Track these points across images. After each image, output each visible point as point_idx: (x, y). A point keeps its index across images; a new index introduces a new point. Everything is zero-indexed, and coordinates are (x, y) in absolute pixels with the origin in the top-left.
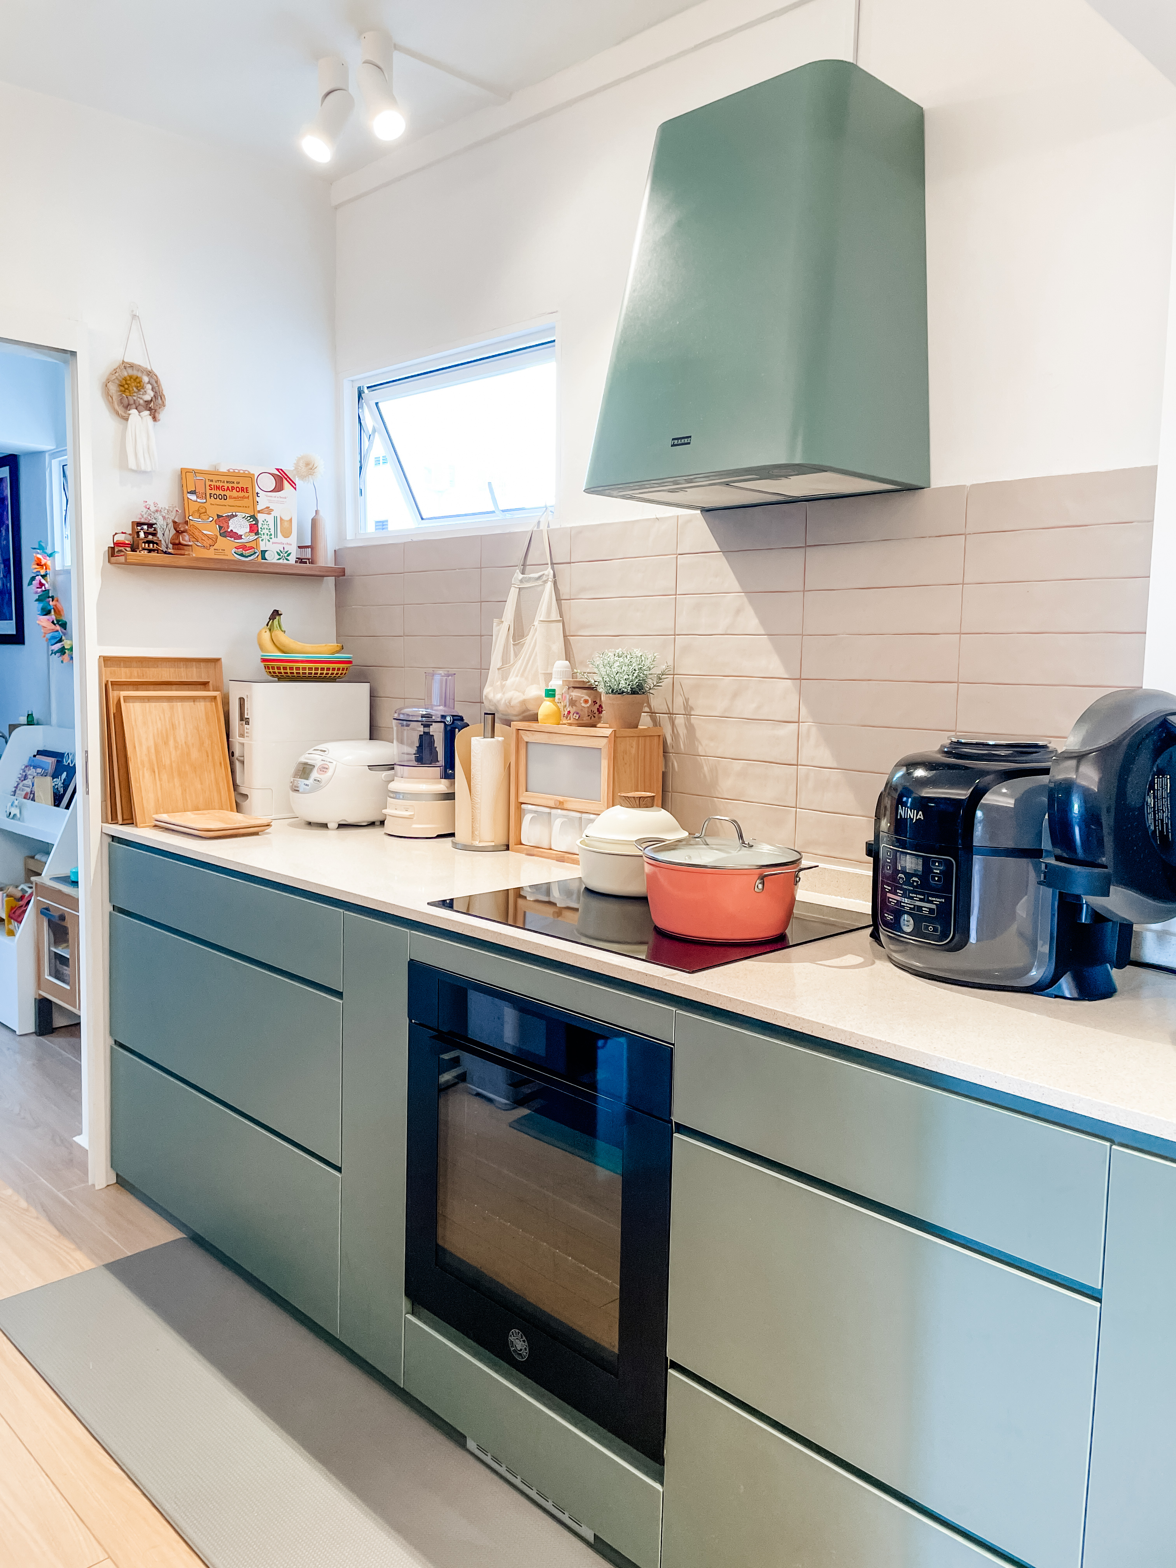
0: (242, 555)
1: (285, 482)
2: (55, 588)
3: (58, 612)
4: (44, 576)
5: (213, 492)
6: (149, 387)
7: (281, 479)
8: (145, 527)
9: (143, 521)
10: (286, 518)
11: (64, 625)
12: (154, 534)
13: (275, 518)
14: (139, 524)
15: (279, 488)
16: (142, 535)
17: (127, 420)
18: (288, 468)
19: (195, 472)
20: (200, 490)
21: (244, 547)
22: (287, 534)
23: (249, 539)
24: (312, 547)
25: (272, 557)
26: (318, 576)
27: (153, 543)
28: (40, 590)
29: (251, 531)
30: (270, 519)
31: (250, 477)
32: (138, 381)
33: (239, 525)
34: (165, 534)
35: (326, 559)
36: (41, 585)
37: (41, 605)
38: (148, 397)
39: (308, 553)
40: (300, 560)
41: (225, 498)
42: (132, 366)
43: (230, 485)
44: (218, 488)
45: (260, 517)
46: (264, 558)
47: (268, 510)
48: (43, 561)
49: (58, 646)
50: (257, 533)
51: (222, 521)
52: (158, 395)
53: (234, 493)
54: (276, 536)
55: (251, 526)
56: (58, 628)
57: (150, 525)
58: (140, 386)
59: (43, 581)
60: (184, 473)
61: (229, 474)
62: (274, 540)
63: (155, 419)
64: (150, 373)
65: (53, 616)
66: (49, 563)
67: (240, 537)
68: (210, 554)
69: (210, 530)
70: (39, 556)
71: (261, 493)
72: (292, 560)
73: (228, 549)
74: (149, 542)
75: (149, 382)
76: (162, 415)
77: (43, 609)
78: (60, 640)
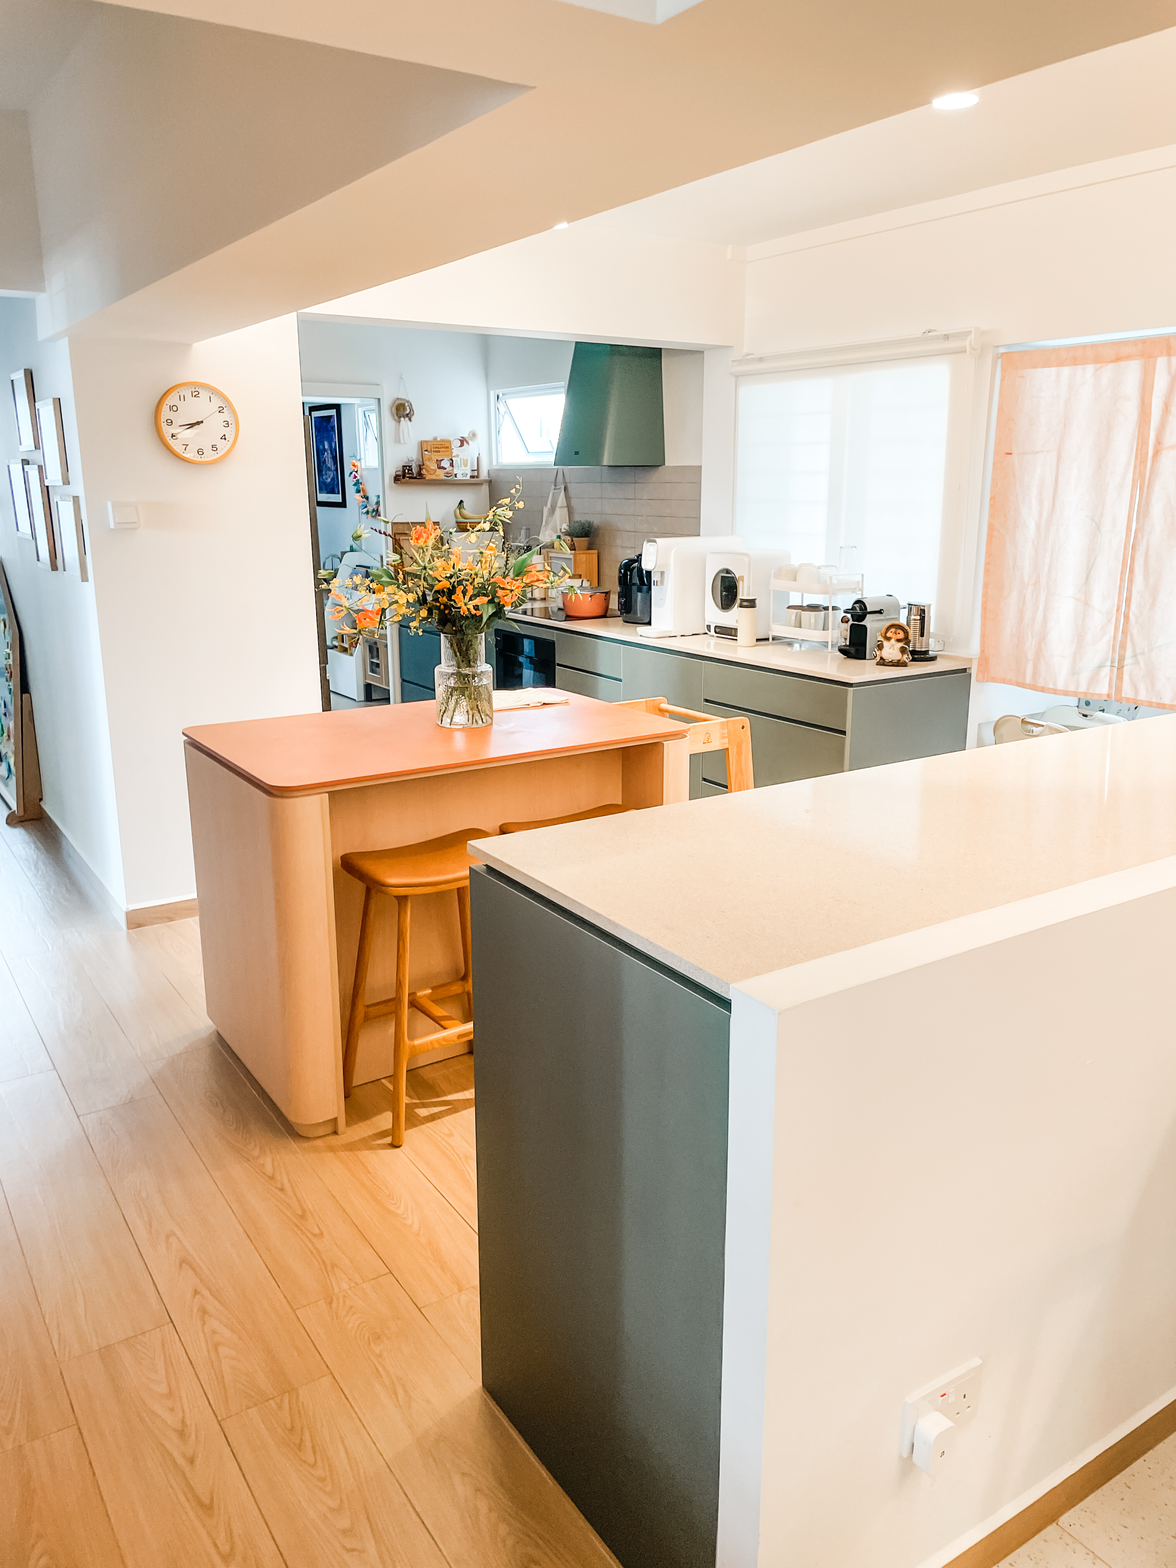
0: (446, 476)
1: (464, 442)
2: (361, 477)
3: (364, 491)
4: (356, 472)
5: (434, 450)
6: (408, 408)
7: (463, 441)
8: (408, 468)
9: (406, 465)
10: (465, 459)
11: (367, 498)
12: (411, 470)
13: (461, 459)
14: (406, 466)
15: (462, 445)
16: (407, 471)
17: (400, 422)
18: (465, 435)
19: (427, 442)
20: (429, 449)
21: (447, 473)
22: (466, 465)
23: (449, 469)
24: (478, 470)
25: (459, 477)
26: (480, 484)
27: (411, 474)
28: (355, 480)
29: (450, 466)
30: (458, 459)
31: (450, 442)
32: (403, 405)
33: (445, 464)
34: (415, 471)
35: (484, 475)
36: (355, 477)
37: (356, 487)
38: (407, 412)
39: (476, 473)
40: (472, 477)
41: (439, 452)
42: (401, 399)
43: (442, 446)
44: (436, 448)
45: (454, 459)
46: (456, 477)
47: (457, 456)
48: (356, 464)
49: (365, 510)
50: (453, 466)
51: (439, 462)
52: (411, 409)
53: (443, 449)
54: (461, 467)
55: (450, 463)
56: (365, 500)
57: (410, 466)
58: (405, 409)
59: (356, 475)
60: (422, 443)
61: (442, 441)
62: (460, 468)
63: (410, 420)
64: (408, 402)
65: (362, 494)
66: (359, 465)
67: (446, 469)
68: (434, 477)
69: (434, 466)
70: (354, 461)
71: (454, 448)
72: (468, 477)
73: (441, 475)
74: (409, 474)
75: (408, 405)
76: (413, 419)
77: (357, 490)
78: (366, 507)
